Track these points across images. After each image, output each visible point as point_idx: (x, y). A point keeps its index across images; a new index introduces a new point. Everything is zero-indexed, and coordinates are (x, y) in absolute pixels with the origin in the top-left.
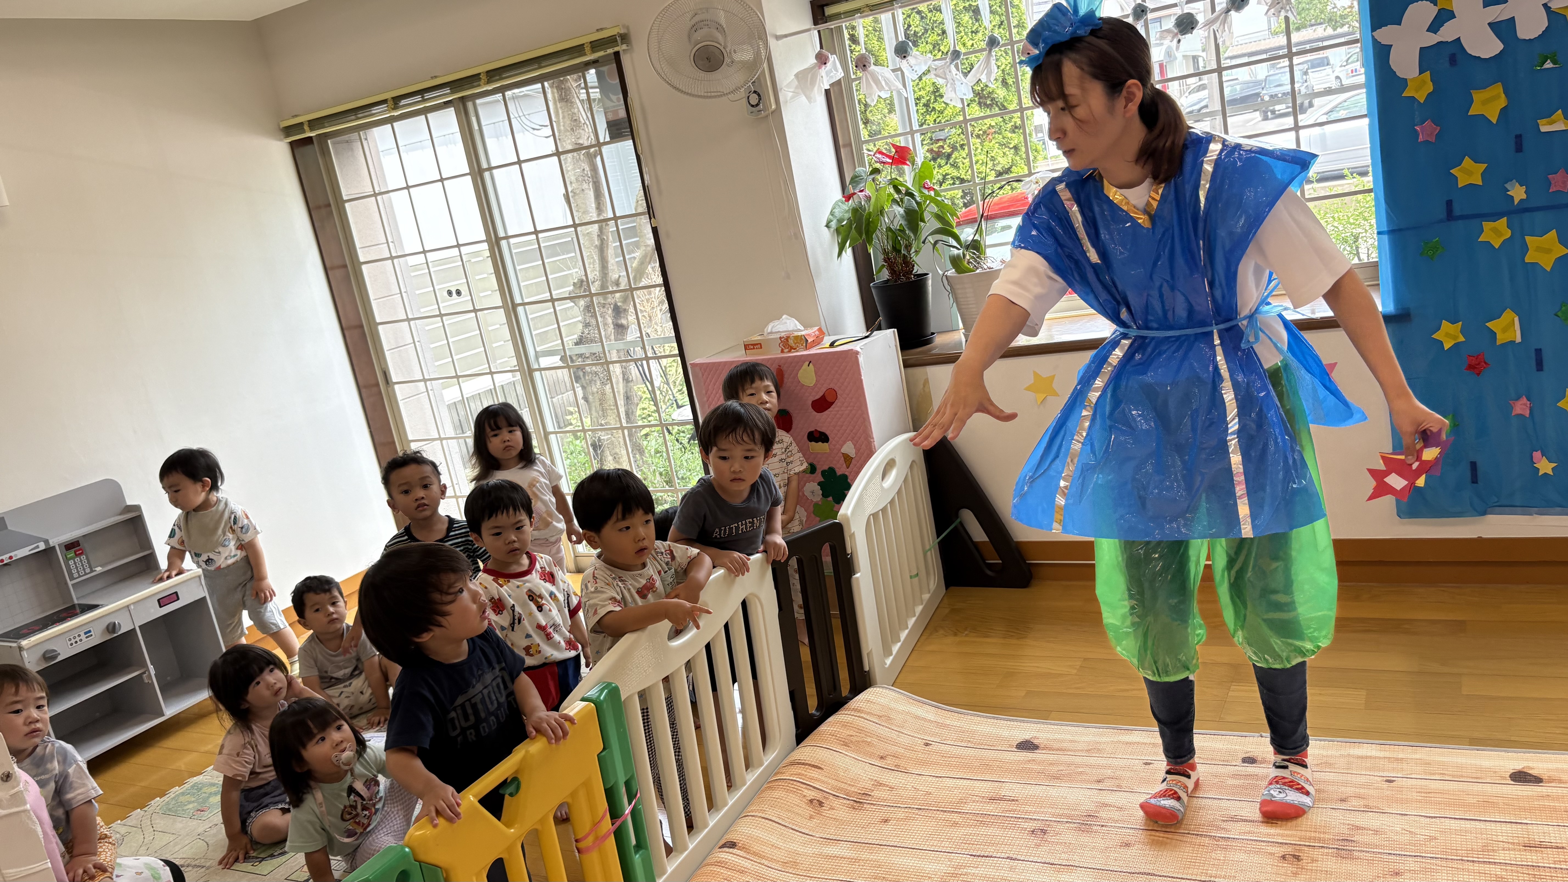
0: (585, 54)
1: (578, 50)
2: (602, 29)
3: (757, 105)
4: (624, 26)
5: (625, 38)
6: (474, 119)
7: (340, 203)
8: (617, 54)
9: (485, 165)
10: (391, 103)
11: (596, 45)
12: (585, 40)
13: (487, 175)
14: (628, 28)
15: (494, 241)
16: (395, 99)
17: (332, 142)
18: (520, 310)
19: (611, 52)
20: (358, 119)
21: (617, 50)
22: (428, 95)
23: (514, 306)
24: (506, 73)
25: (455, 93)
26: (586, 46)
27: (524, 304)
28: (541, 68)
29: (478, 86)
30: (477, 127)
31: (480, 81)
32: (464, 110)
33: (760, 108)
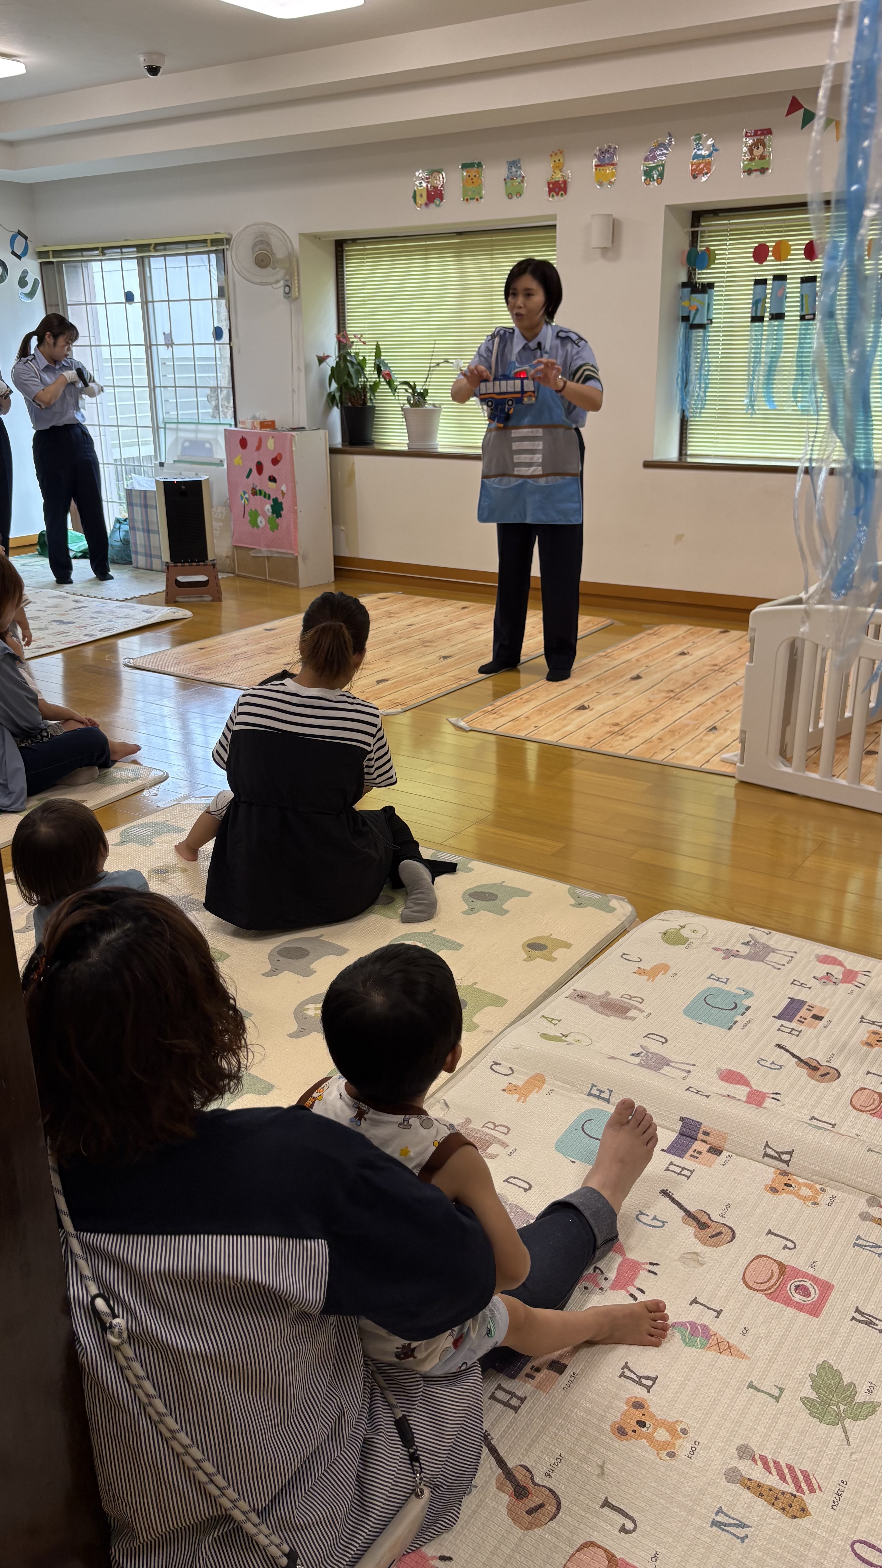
0: (207, 246)
1: (205, 241)
2: (218, 233)
3: (288, 293)
4: (229, 234)
5: (228, 241)
6: (148, 269)
8: (223, 249)
9: (150, 299)
10: (100, 250)
11: (214, 242)
12: (209, 237)
13: (150, 305)
14: (232, 235)
15: (149, 346)
16: (104, 248)
17: (66, 266)
18: (158, 390)
19: (220, 248)
20: (82, 256)
21: (223, 247)
22: (124, 250)
23: (154, 387)
24: (167, 247)
25: (138, 252)
26: (209, 241)
27: (160, 387)
28: (187, 248)
29: (150, 251)
30: (148, 275)
31: (151, 248)
32: (142, 264)
33: (290, 295)
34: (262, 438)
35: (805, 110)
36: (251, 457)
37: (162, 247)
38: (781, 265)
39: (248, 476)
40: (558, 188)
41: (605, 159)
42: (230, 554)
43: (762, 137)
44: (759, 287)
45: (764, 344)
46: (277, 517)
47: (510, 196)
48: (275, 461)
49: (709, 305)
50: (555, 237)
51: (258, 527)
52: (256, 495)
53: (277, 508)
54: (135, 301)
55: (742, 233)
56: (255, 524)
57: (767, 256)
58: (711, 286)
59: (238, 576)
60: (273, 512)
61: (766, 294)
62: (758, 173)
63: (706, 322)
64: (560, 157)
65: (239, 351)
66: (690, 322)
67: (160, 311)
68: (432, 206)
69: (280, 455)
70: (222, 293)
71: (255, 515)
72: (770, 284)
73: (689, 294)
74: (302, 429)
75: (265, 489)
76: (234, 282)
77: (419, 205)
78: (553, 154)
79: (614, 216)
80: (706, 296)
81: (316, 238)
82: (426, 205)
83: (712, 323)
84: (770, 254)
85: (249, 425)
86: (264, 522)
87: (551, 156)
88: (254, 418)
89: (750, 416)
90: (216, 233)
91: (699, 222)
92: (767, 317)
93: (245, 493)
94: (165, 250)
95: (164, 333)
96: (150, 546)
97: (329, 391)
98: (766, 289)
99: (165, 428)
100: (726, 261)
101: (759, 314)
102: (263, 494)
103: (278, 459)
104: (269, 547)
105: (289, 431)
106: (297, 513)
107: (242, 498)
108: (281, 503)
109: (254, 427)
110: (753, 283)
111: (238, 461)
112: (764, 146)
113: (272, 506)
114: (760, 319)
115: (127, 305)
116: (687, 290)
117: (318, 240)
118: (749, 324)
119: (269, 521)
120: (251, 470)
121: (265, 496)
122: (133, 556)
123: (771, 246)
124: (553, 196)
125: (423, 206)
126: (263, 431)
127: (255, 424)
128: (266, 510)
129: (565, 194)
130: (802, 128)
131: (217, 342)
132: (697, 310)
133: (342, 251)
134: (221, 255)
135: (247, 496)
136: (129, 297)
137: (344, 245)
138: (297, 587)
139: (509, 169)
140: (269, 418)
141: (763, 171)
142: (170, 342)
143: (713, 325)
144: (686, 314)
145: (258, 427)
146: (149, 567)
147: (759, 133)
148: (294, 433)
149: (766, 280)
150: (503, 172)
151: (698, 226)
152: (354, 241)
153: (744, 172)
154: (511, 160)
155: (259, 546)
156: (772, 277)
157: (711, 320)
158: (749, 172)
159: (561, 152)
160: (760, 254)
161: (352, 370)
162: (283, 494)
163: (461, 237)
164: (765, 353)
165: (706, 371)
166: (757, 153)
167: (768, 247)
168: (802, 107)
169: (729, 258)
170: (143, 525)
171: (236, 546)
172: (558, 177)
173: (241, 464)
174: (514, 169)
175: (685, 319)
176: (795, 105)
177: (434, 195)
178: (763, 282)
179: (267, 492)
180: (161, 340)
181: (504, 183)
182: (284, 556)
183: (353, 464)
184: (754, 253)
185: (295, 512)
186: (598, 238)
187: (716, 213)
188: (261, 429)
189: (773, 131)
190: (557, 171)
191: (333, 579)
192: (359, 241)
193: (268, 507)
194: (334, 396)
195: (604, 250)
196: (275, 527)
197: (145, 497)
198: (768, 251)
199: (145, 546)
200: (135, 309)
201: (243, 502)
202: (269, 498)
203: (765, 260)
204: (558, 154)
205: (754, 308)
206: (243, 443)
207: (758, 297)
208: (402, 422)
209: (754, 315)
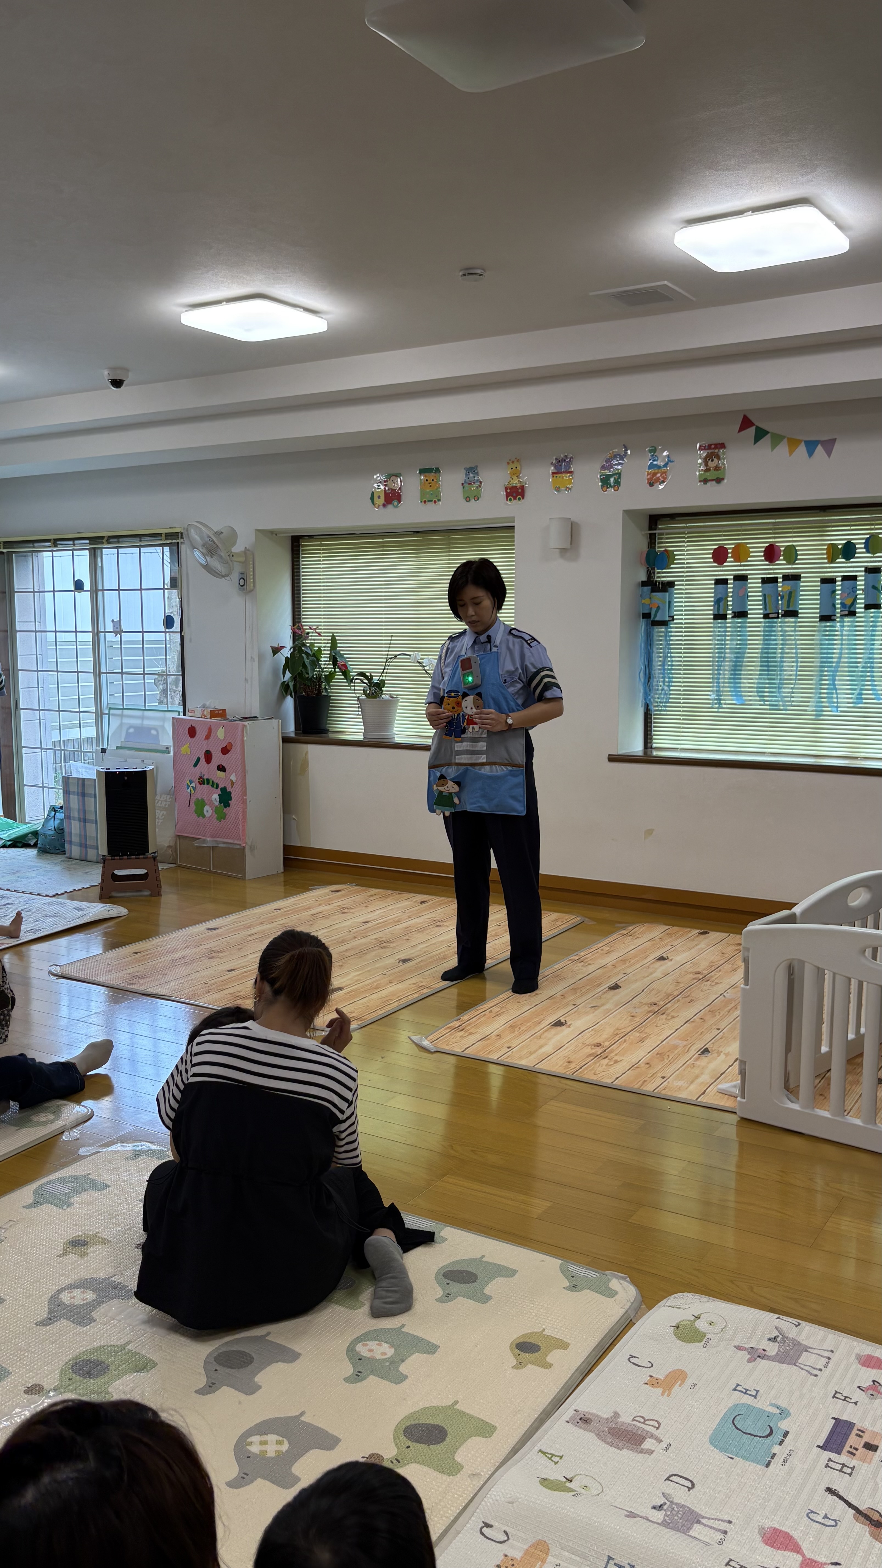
0: (161, 539)
1: (160, 535)
2: (172, 528)
3: (243, 586)
4: (184, 528)
5: (183, 535)
6: (99, 560)
7: (12, 592)
8: (178, 543)
9: (100, 587)
10: (52, 541)
11: (168, 536)
12: (163, 531)
13: (100, 593)
14: (187, 530)
15: (96, 633)
16: (56, 540)
17: (16, 556)
18: (103, 676)
19: (174, 541)
20: (34, 547)
21: (178, 541)
22: (76, 542)
23: (100, 673)
24: (121, 540)
25: (90, 544)
26: (163, 535)
27: (107, 673)
28: (140, 541)
29: (103, 543)
30: (100, 565)
31: (104, 541)
32: (94, 555)
33: (245, 587)
34: (212, 727)
35: (757, 427)
36: (200, 746)
37: (116, 540)
38: (741, 566)
39: (195, 765)
40: (515, 493)
41: (562, 466)
42: (172, 844)
43: (716, 451)
44: (720, 586)
45: (728, 640)
46: (225, 807)
47: (468, 499)
48: (225, 751)
49: (670, 602)
50: (513, 537)
51: (204, 816)
52: (204, 784)
53: (225, 798)
54: (85, 589)
55: (700, 535)
56: (200, 813)
57: (727, 557)
58: (671, 584)
59: (180, 866)
60: (220, 802)
61: (727, 593)
62: (714, 482)
63: (667, 619)
64: (516, 464)
65: (191, 641)
66: (652, 619)
67: (110, 599)
68: (390, 507)
69: (230, 744)
70: (174, 583)
71: (201, 804)
72: (731, 584)
73: (649, 592)
74: (253, 718)
75: (213, 778)
76: (187, 574)
77: (377, 506)
78: (510, 462)
79: (572, 519)
80: (667, 594)
81: (272, 534)
82: (384, 505)
83: (673, 619)
84: (730, 555)
85: (198, 713)
86: (210, 812)
87: (508, 463)
88: (204, 706)
89: (716, 710)
90: (170, 528)
91: (656, 525)
92: (729, 614)
93: (191, 782)
94: (118, 542)
95: (113, 621)
96: (86, 836)
97: (283, 680)
98: (727, 588)
99: (109, 714)
100: (685, 561)
101: (721, 612)
102: (211, 782)
103: (228, 748)
104: (215, 837)
105: (240, 720)
106: (246, 804)
107: (188, 787)
108: (230, 793)
109: (204, 716)
110: (713, 582)
111: (185, 749)
112: (719, 458)
113: (219, 795)
114: (724, 617)
115: (76, 593)
116: (647, 589)
117: (274, 535)
118: (712, 621)
119: (216, 810)
120: (199, 759)
121: (213, 786)
122: (67, 846)
123: (730, 548)
124: (510, 500)
125: (381, 507)
126: (213, 720)
127: (205, 713)
128: (213, 800)
129: (523, 498)
130: (755, 443)
131: (167, 630)
132: (658, 607)
133: (299, 546)
134: (175, 548)
135: (193, 784)
136: (79, 586)
137: (301, 540)
138: (244, 879)
139: (466, 475)
140: (220, 707)
141: (719, 480)
142: (119, 630)
143: (675, 621)
144: (647, 611)
145: (209, 716)
146: (83, 858)
147: (713, 446)
148: (246, 723)
149: (727, 580)
150: (461, 477)
151: (655, 529)
152: (311, 537)
153: (700, 481)
154: (468, 467)
155: (204, 836)
156: (732, 577)
157: (673, 617)
158: (705, 481)
159: (518, 461)
160: (720, 556)
161: (307, 661)
162: (232, 783)
163: (418, 535)
164: (730, 649)
165: (669, 665)
166: (711, 464)
167: (727, 549)
168: (752, 424)
169: (687, 559)
170: (79, 814)
171: (179, 836)
172: (515, 482)
173: (189, 753)
174: (471, 475)
175: (646, 616)
176: (746, 423)
177: (392, 497)
178: (724, 582)
179: (216, 781)
180: (110, 627)
181: (462, 487)
182: (231, 846)
183: (307, 753)
184: (713, 554)
185: (244, 802)
186: (556, 539)
187: (673, 516)
188: (211, 719)
189: (726, 445)
190: (515, 477)
191: (282, 871)
192: (315, 537)
193: (216, 797)
194: (288, 685)
195: (563, 551)
196: (222, 817)
197: (83, 785)
198: (728, 553)
199: (80, 835)
200: (84, 598)
201: (189, 790)
202: (217, 788)
203: (725, 561)
204: (515, 463)
205: (716, 606)
206: (192, 732)
207: (719, 596)
208: (358, 711)
209: (716, 613)
